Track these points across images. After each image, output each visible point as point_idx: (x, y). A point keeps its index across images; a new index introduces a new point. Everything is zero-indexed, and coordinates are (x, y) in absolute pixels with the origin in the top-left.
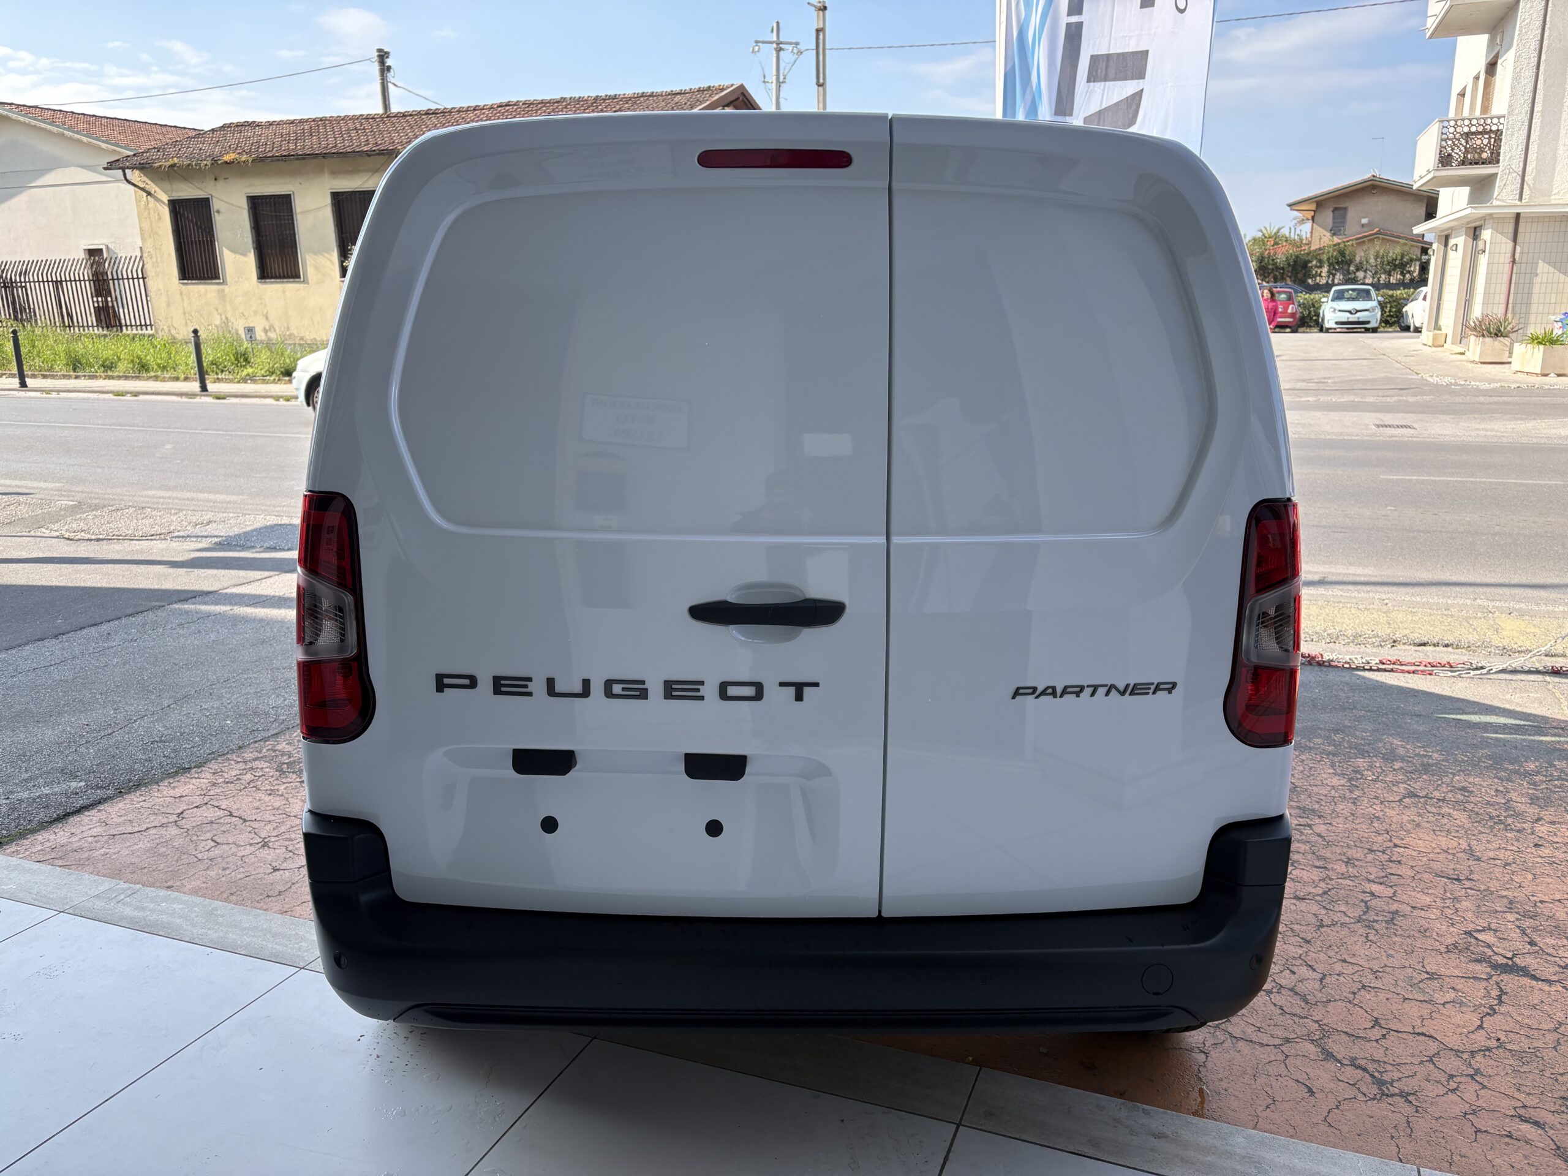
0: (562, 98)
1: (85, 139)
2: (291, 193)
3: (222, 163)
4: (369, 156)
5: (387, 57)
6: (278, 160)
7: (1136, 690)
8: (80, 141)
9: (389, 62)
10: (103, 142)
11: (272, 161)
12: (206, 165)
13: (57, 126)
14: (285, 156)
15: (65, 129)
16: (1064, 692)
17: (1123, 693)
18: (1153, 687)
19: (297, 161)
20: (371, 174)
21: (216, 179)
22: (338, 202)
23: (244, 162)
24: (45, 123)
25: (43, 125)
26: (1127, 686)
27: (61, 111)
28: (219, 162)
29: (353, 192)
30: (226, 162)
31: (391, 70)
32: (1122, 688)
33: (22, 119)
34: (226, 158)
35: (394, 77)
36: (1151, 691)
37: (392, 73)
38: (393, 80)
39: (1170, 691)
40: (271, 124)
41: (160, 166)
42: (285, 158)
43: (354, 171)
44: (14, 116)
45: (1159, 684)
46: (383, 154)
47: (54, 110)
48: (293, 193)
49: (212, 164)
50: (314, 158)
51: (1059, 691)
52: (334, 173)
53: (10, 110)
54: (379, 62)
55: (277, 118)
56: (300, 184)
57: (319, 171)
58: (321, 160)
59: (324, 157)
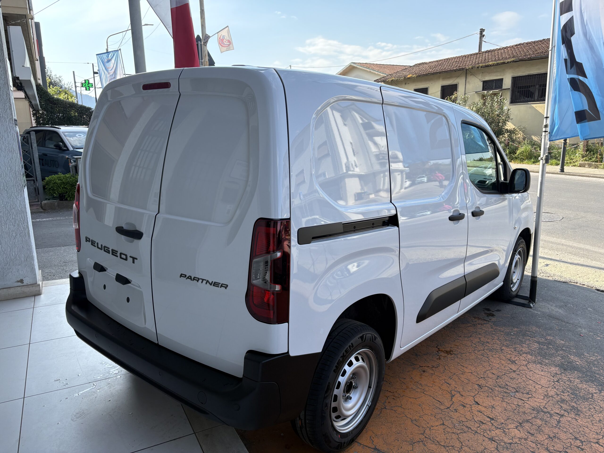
0: (543, 39)
1: (376, 73)
2: (428, 87)
3: (407, 78)
4: (455, 71)
5: (484, 31)
6: (425, 76)
7: (216, 284)
8: (375, 73)
9: (484, 33)
10: (382, 73)
11: (423, 76)
12: (402, 79)
13: (369, 69)
14: (427, 74)
15: (371, 70)
16: (194, 279)
17: (211, 284)
18: (220, 285)
19: (431, 76)
20: (456, 78)
21: (405, 84)
22: (443, 89)
23: (414, 77)
24: (366, 68)
25: (366, 69)
26: (212, 282)
27: (373, 64)
28: (406, 78)
29: (449, 85)
30: (408, 78)
31: (485, 36)
32: (211, 282)
33: (360, 67)
34: (409, 76)
35: (485, 39)
36: (220, 286)
37: (484, 38)
38: (484, 40)
39: (226, 288)
40: (430, 62)
41: (389, 81)
42: (427, 75)
43: (450, 77)
44: (358, 67)
45: (222, 284)
46: (460, 70)
47: (371, 64)
48: (429, 87)
49: (404, 79)
50: (436, 74)
51: (192, 278)
52: (444, 79)
53: (358, 65)
54: (480, 34)
55: (432, 60)
56: (432, 83)
57: (438, 78)
58: (439, 74)
59: (440, 73)
